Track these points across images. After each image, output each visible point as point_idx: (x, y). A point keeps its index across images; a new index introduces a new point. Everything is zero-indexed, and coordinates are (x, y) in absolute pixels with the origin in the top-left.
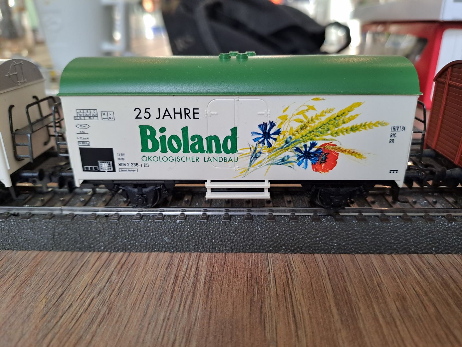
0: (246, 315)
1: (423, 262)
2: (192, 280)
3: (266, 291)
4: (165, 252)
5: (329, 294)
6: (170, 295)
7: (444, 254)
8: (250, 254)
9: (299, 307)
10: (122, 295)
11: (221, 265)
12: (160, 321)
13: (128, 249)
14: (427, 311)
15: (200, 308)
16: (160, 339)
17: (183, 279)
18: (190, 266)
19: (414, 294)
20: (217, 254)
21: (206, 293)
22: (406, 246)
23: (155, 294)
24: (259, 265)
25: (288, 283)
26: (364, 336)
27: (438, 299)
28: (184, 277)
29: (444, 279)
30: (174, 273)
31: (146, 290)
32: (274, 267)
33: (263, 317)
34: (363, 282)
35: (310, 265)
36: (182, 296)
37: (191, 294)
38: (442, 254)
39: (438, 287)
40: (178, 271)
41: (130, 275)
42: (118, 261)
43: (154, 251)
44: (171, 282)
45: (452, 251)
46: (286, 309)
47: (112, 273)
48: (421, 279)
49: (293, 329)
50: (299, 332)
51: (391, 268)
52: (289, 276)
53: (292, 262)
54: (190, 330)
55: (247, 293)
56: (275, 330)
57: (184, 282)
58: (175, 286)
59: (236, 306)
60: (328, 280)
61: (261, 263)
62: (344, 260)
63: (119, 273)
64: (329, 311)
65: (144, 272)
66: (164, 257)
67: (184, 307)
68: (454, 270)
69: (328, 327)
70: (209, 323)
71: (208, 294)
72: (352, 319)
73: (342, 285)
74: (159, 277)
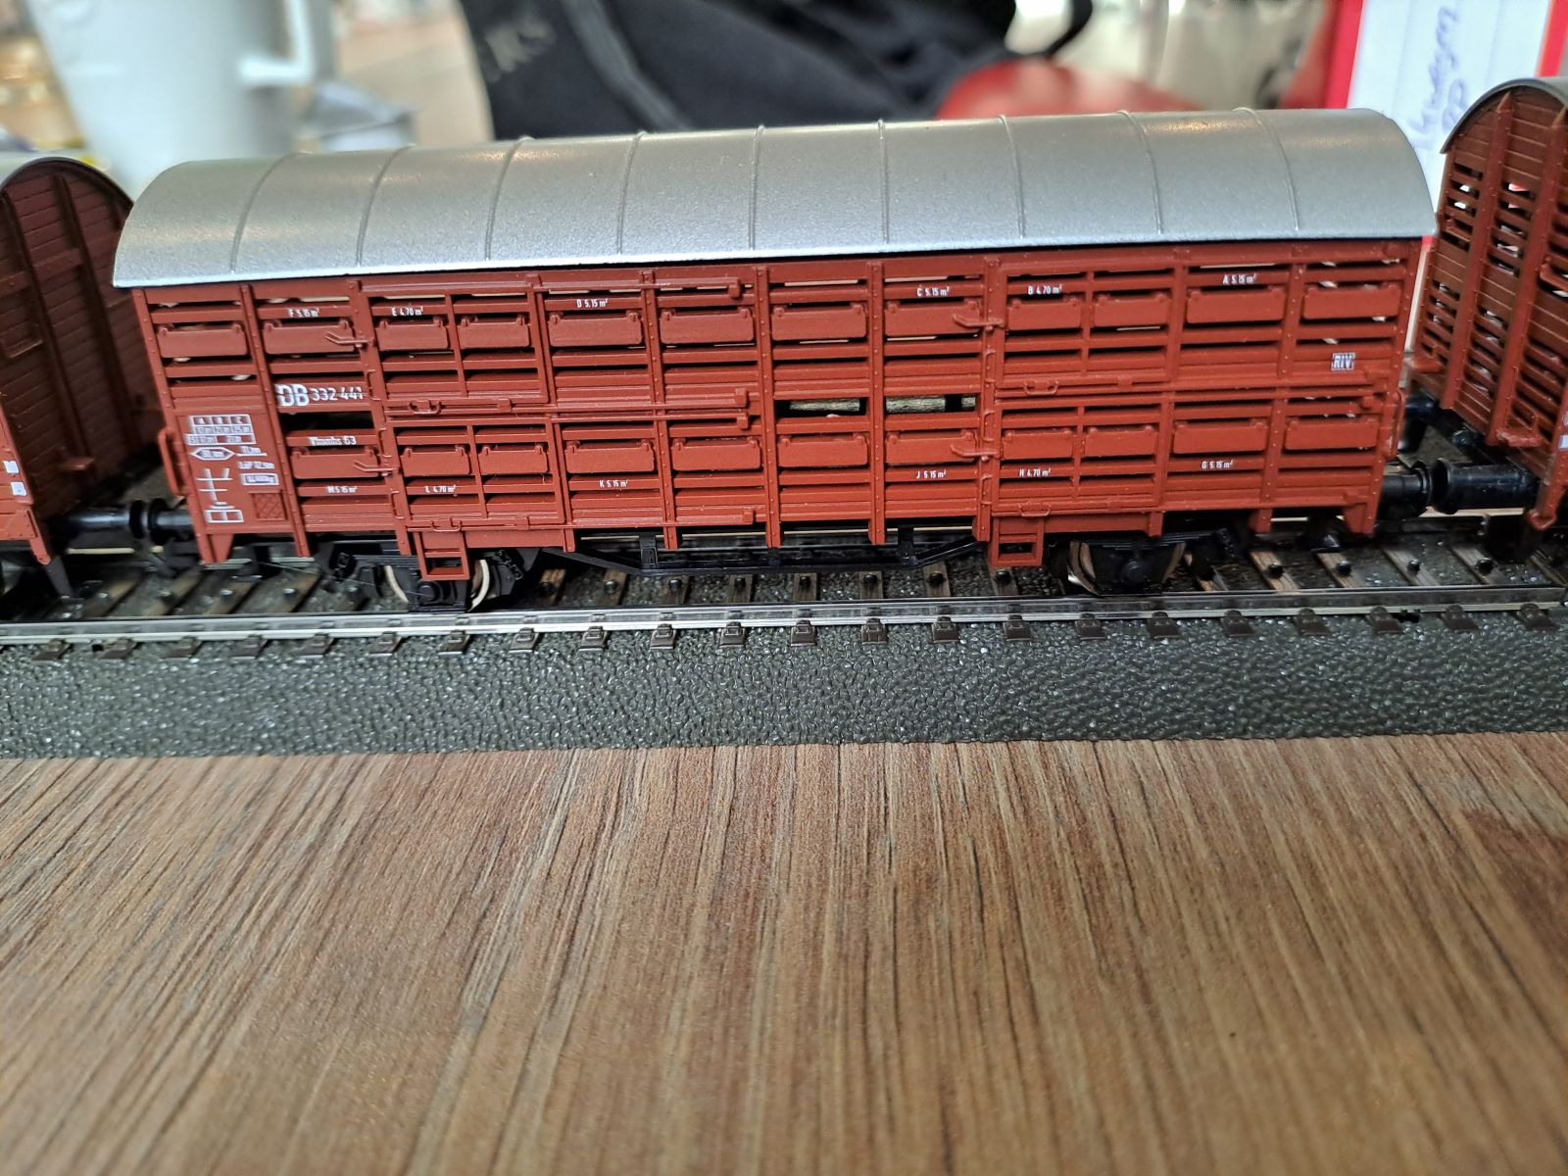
0: (431, 936)
1: (1046, 766)
2: (309, 838)
3: (519, 865)
4: (261, 753)
5: (706, 870)
6: (228, 884)
7: (1125, 740)
8: (521, 754)
9: (598, 912)
10: (90, 886)
11: (416, 791)
12: (171, 963)
13: (154, 746)
14: (982, 921)
15: (303, 920)
16: (152, 1014)
17: (286, 834)
18: (320, 795)
19: (969, 867)
20: (419, 757)
21: (338, 876)
22: (1002, 718)
23: (187, 881)
24: (535, 785)
25: (597, 840)
26: (753, 998)
27: (1037, 883)
28: (291, 829)
29: (1085, 819)
30: (266, 818)
31: (165, 870)
32: (577, 790)
33: (476, 945)
34: (826, 832)
35: (689, 782)
36: (264, 885)
37: (294, 878)
38: (1118, 741)
39: (1055, 845)
40: (280, 810)
41: (133, 827)
42: (113, 786)
43: (231, 752)
44: (248, 843)
45: (1152, 731)
46: (555, 919)
47: (85, 821)
48: (1012, 821)
49: (550, 978)
50: (564, 988)
51: (933, 786)
52: (610, 817)
53: (638, 775)
54: (250, 982)
55: (458, 874)
56: (496, 981)
57: (285, 843)
58: (253, 857)
59: (412, 912)
60: (722, 828)
61: (543, 782)
62: (800, 764)
63: (104, 821)
64: (682, 922)
65: (179, 814)
66: (253, 768)
67: (260, 916)
68: (1132, 793)
69: (659, 970)
70: (310, 965)
71: (342, 879)
72: (740, 947)
73: (758, 842)
74: (216, 831)
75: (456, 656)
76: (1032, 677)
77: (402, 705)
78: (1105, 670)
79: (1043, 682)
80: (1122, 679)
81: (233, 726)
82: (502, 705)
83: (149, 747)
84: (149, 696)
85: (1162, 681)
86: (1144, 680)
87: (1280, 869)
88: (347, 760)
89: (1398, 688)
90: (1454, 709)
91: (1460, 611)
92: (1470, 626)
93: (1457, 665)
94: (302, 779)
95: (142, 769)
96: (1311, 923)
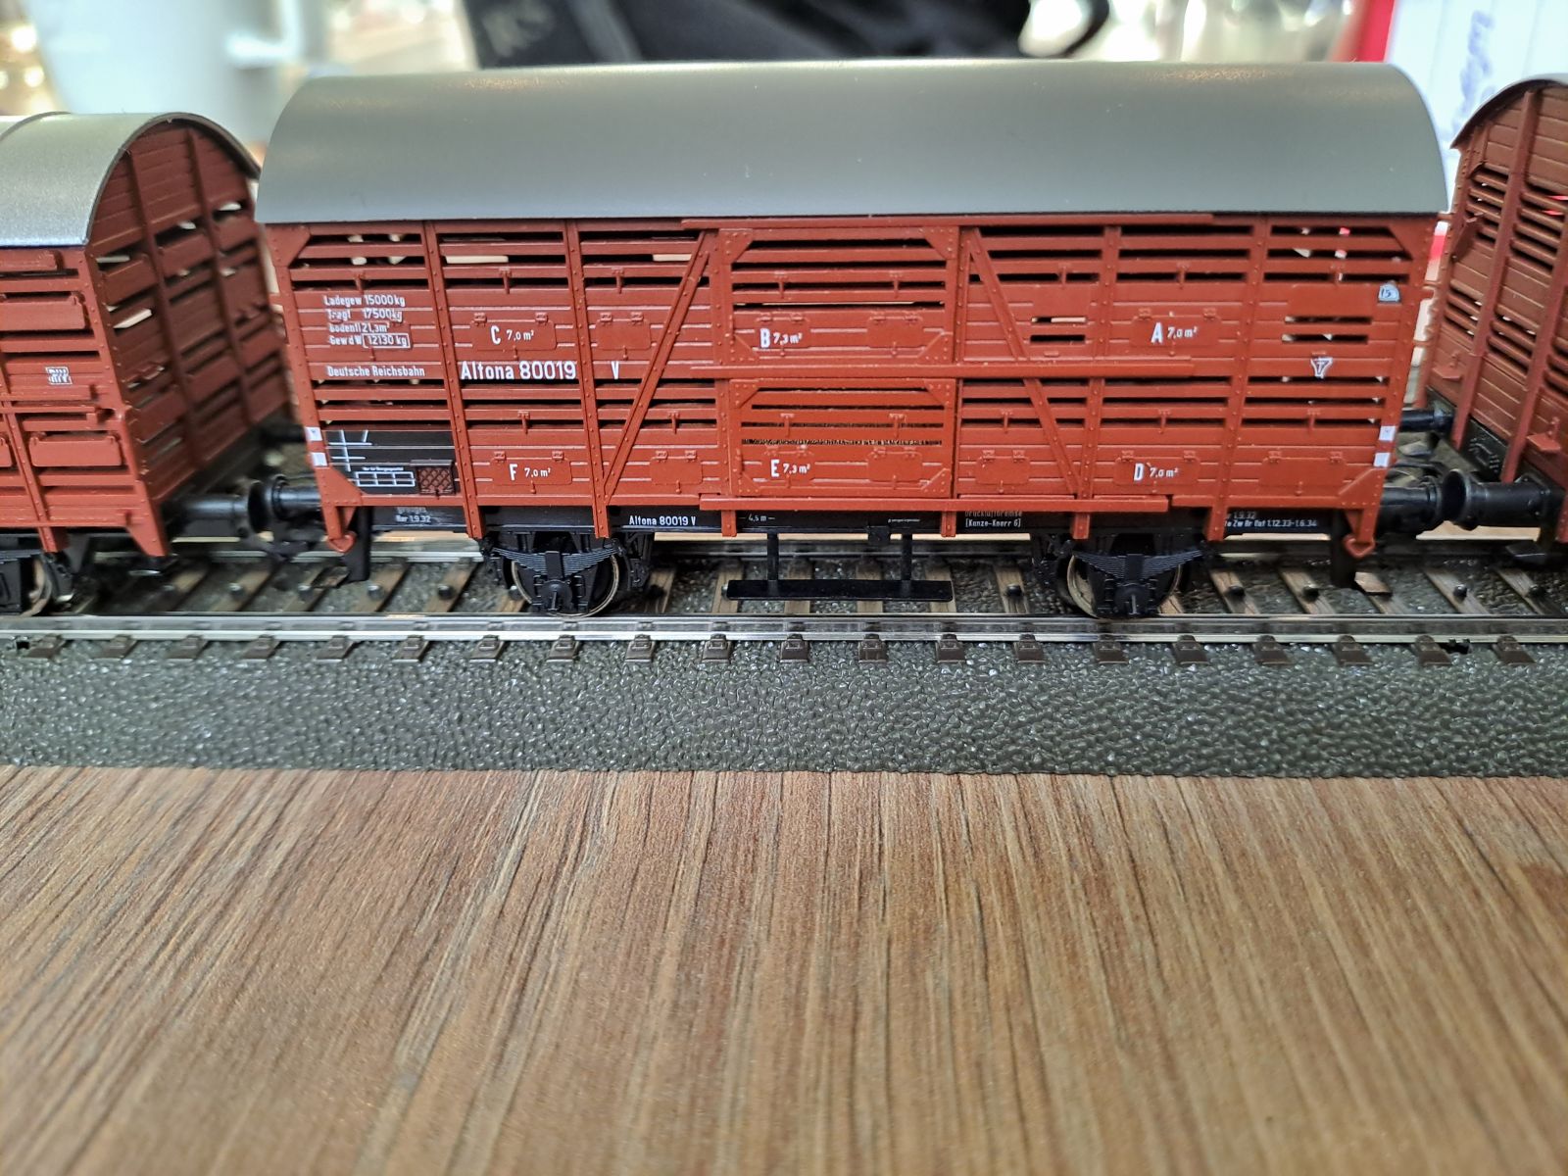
0: (366, 980)
1: (1058, 803)
2: (239, 862)
3: (469, 901)
4: (195, 765)
5: (677, 912)
6: (145, 912)
7: (1145, 775)
8: (478, 775)
9: (554, 958)
11: (361, 813)
12: (73, 1002)
13: (79, 755)
14: (986, 979)
15: (225, 956)
16: (45, 1061)
17: (214, 857)
18: (256, 813)
19: (973, 916)
20: (364, 776)
21: (267, 907)
22: (1012, 748)
23: (100, 907)
24: (493, 809)
25: (558, 874)
26: (725, 1063)
27: (1049, 936)
28: (221, 851)
29: (1102, 864)
30: (194, 838)
31: (78, 893)
32: (538, 816)
33: (415, 991)
34: (813, 871)
35: (663, 811)
36: (184, 915)
37: (219, 907)
38: (1139, 778)
39: (1068, 893)
40: (210, 830)
41: (47, 844)
42: (29, 797)
43: (162, 764)
44: (172, 866)
45: (1177, 766)
46: (505, 964)
48: (1021, 864)
49: (495, 1033)
50: (512, 1044)
51: (933, 822)
52: (573, 848)
53: (607, 802)
54: (159, 1027)
55: (400, 909)
56: (434, 1035)
57: (212, 867)
58: (176, 882)
59: (346, 952)
60: (697, 863)
61: (501, 807)
62: (787, 794)
63: (15, 836)
64: (648, 972)
65: (98, 831)
66: (185, 781)
67: (176, 950)
68: (1154, 835)
69: (619, 1027)
70: (228, 1007)
71: (271, 910)
72: (712, 1002)
73: (737, 881)
74: (138, 851)
75: (412, 664)
76: (1046, 704)
77: (350, 717)
78: (1124, 698)
79: (1057, 709)
80: (1145, 708)
81: (166, 735)
82: (460, 719)
83: (73, 755)
84: (76, 700)
85: (1187, 712)
86: (1169, 709)
87: (1319, 927)
88: (288, 776)
89: (1445, 725)
90: (1508, 749)
91: (1513, 643)
92: (1525, 660)
93: (1510, 701)
94: (238, 795)
95: (62, 780)
96: (1356, 989)
